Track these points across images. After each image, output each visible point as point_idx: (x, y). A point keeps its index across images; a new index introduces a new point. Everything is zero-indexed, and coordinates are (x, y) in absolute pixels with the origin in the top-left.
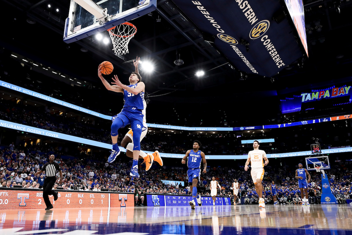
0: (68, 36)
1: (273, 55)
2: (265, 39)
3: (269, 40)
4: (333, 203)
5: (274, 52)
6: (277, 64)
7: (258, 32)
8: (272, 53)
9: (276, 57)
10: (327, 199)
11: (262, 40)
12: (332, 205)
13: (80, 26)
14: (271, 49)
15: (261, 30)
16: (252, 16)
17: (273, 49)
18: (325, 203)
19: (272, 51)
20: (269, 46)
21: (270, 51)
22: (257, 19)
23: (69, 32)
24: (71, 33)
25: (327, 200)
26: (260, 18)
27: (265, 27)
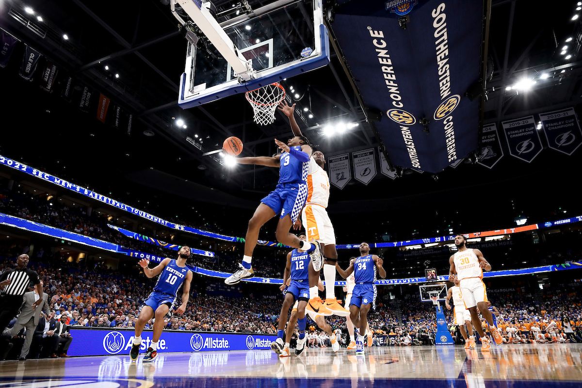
0: (185, 99)
1: (450, 143)
2: (448, 122)
3: (452, 123)
4: (450, 343)
5: (452, 139)
6: (449, 157)
7: (445, 111)
8: (449, 141)
9: (451, 147)
10: (443, 338)
11: (445, 122)
12: (449, 346)
13: (204, 85)
14: (449, 135)
15: (449, 108)
16: (446, 87)
17: (451, 135)
18: (440, 344)
19: (450, 139)
20: (449, 131)
21: (448, 137)
22: (450, 93)
23: (187, 93)
24: (190, 94)
25: (443, 340)
26: (453, 91)
27: (453, 104)
